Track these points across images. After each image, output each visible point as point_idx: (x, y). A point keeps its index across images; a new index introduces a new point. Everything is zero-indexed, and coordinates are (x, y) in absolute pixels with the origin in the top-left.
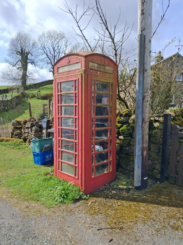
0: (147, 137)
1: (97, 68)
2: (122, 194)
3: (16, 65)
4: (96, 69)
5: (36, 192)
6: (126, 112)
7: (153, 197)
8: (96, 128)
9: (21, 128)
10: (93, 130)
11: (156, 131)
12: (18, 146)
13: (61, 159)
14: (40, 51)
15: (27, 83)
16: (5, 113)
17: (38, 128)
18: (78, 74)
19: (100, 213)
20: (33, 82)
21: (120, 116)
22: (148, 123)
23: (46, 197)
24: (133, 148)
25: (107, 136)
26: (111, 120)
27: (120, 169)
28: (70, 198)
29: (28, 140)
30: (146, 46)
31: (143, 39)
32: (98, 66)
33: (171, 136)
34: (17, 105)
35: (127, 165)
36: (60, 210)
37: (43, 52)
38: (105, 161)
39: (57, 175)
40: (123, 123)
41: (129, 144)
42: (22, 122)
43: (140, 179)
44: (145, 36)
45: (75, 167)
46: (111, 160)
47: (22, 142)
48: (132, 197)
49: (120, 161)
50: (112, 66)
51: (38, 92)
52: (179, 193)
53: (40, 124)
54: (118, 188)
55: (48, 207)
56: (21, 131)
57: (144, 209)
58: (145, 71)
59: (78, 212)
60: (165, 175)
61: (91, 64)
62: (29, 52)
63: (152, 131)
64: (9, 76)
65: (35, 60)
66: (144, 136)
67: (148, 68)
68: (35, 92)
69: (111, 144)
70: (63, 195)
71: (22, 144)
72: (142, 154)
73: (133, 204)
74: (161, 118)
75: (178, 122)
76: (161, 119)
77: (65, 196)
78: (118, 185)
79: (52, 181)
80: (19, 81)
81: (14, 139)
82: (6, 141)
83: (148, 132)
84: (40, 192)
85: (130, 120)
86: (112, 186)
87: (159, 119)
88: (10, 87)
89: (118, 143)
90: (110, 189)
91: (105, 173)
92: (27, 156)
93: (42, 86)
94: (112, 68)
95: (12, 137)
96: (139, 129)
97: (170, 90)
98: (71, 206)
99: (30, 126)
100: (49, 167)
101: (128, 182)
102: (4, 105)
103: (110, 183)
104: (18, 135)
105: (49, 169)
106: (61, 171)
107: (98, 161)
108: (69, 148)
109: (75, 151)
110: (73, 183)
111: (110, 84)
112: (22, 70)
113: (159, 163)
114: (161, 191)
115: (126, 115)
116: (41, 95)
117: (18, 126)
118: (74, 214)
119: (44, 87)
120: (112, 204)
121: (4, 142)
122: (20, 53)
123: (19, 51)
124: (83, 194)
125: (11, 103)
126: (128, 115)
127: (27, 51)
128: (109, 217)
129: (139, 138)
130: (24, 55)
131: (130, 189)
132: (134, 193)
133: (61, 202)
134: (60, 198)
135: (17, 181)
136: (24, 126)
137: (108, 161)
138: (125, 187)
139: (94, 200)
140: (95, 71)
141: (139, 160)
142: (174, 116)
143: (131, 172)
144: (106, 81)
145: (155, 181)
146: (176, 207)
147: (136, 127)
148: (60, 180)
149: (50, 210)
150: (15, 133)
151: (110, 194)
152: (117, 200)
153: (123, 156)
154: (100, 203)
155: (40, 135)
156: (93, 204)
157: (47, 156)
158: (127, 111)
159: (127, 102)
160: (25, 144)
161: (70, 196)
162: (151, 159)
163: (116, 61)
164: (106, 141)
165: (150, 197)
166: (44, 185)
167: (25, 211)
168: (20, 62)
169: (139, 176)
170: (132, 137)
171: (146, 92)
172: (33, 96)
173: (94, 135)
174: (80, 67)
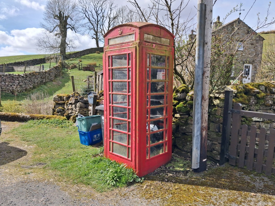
0: (206, 116)
1: (153, 40)
2: (179, 177)
3: (53, 30)
4: (151, 41)
5: (86, 175)
6: (182, 88)
7: (213, 180)
8: (151, 106)
9: (64, 104)
10: (148, 108)
11: (216, 109)
12: (61, 124)
13: (113, 140)
14: (81, 15)
15: (66, 51)
16: (42, 86)
17: (83, 105)
18: (132, 46)
19: (156, 197)
20: (73, 51)
21: (176, 92)
22: (207, 101)
23: (97, 181)
24: (191, 127)
25: (162, 114)
26: (167, 97)
27: (176, 150)
28: (123, 182)
29: (72, 117)
30: (207, 16)
31: (204, 8)
32: (154, 38)
33: (232, 114)
34: (56, 77)
35: (184, 145)
36: (113, 194)
37: (85, 16)
38: (161, 141)
39: (108, 157)
40: (179, 100)
41: (186, 123)
42: (65, 98)
43: (199, 161)
44: (205, 5)
45: (128, 148)
46: (166, 140)
47: (65, 120)
48: (190, 180)
49: (176, 141)
50: (168, 37)
51: (79, 63)
52: (241, 175)
53: (86, 99)
54: (174, 170)
55: (100, 190)
56: (64, 107)
57: (204, 193)
58: (205, 44)
59: (133, 196)
60: (225, 156)
61: (146, 36)
62: (69, 16)
63: (212, 109)
64: (45, 43)
65: (76, 25)
66: (204, 114)
67: (209, 41)
68: (76, 62)
69: (166, 123)
70: (116, 178)
71: (65, 122)
72: (201, 134)
73: (191, 187)
74: (222, 94)
75: (241, 99)
76: (222, 96)
77: (118, 179)
78: (174, 167)
79: (102, 163)
80: (57, 49)
81: (56, 116)
82: (47, 119)
83: (208, 111)
84: (90, 175)
85: (188, 96)
86: (167, 168)
87: (219, 95)
88: (47, 57)
89: (174, 122)
90: (166, 172)
91: (160, 154)
92: (72, 135)
93: (83, 55)
94: (169, 40)
95: (53, 114)
96: (198, 107)
97: (231, 63)
98: (125, 190)
99: (73, 102)
100: (98, 147)
101: (185, 164)
102: (41, 78)
103: (165, 165)
104: (61, 112)
105: (98, 150)
106: (113, 152)
107: (153, 142)
108: (121, 127)
109: (127, 131)
110: (126, 165)
111: (166, 57)
112: (61, 37)
113: (219, 143)
114: (221, 173)
115: (183, 91)
116: (82, 65)
117: (60, 102)
118: (128, 198)
119: (86, 56)
120: (169, 188)
121: (45, 120)
122: (58, 17)
123: (57, 15)
124: (138, 177)
125: (49, 75)
126: (185, 91)
127: (66, 14)
128: (166, 201)
129: (198, 117)
130: (63, 20)
131: (187, 172)
132: (192, 176)
133: (114, 185)
134: (112, 181)
135: (64, 163)
136: (66, 101)
137: (164, 141)
138: (182, 169)
139: (149, 183)
140: (150, 43)
141: (198, 141)
142: (236, 92)
143: (188, 153)
144: (162, 54)
145: (215, 163)
146: (237, 190)
147: (195, 105)
148: (112, 161)
149: (102, 194)
150: (57, 109)
151: (166, 176)
152: (174, 183)
153: (180, 135)
154: (156, 187)
155: (85, 112)
156: (148, 187)
157: (95, 136)
158: (184, 86)
159: (183, 76)
160: (69, 122)
161: (123, 179)
162: (210, 139)
163: (173, 31)
164: (161, 120)
165: (209, 180)
166: (94, 167)
167: (76, 196)
168: (58, 28)
169: (197, 158)
170: (189, 115)
171: (207, 67)
172: (74, 67)
173: (148, 113)
174: (134, 39)
